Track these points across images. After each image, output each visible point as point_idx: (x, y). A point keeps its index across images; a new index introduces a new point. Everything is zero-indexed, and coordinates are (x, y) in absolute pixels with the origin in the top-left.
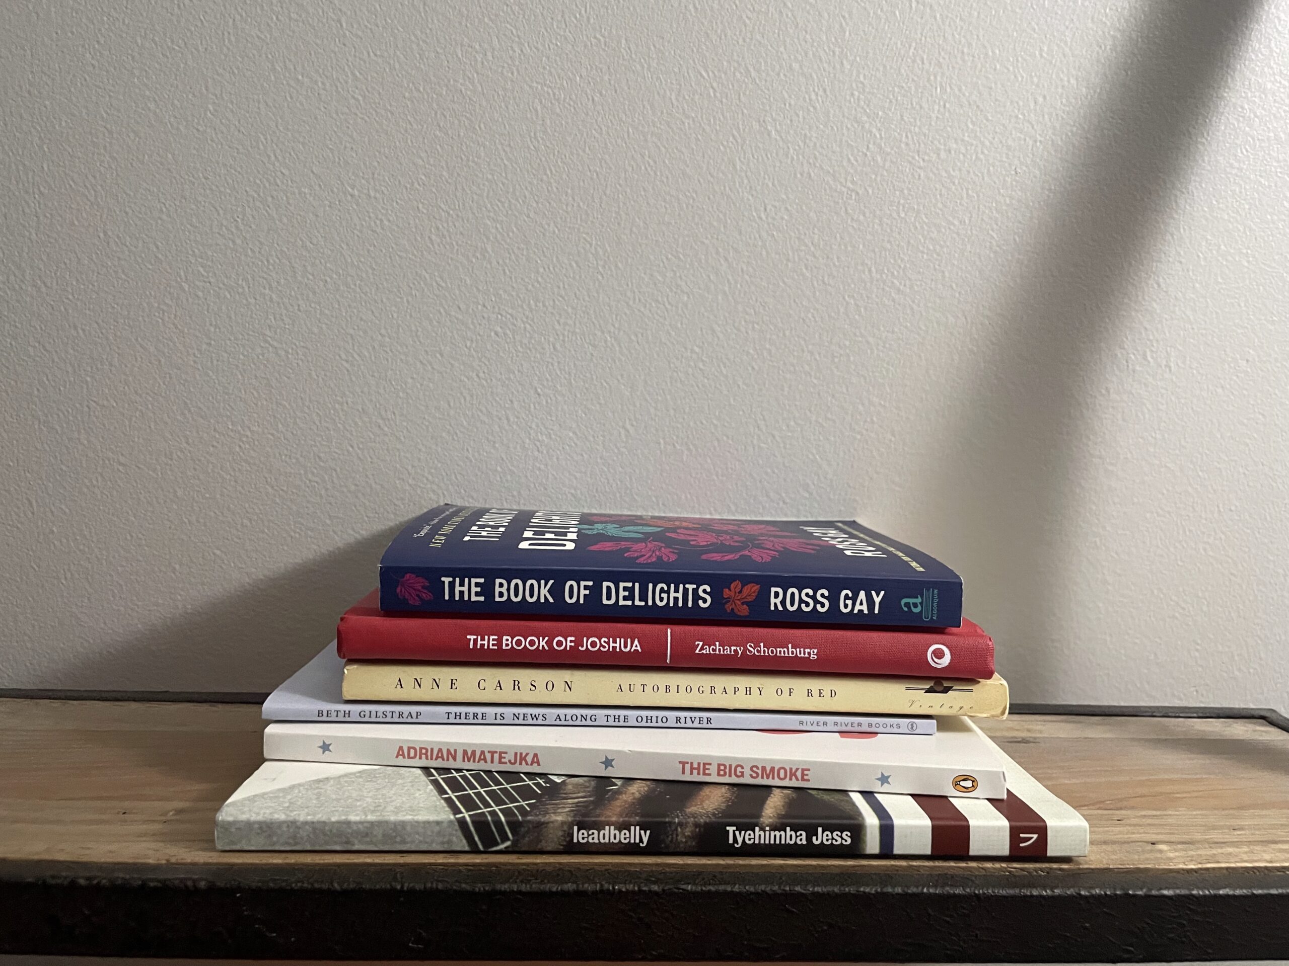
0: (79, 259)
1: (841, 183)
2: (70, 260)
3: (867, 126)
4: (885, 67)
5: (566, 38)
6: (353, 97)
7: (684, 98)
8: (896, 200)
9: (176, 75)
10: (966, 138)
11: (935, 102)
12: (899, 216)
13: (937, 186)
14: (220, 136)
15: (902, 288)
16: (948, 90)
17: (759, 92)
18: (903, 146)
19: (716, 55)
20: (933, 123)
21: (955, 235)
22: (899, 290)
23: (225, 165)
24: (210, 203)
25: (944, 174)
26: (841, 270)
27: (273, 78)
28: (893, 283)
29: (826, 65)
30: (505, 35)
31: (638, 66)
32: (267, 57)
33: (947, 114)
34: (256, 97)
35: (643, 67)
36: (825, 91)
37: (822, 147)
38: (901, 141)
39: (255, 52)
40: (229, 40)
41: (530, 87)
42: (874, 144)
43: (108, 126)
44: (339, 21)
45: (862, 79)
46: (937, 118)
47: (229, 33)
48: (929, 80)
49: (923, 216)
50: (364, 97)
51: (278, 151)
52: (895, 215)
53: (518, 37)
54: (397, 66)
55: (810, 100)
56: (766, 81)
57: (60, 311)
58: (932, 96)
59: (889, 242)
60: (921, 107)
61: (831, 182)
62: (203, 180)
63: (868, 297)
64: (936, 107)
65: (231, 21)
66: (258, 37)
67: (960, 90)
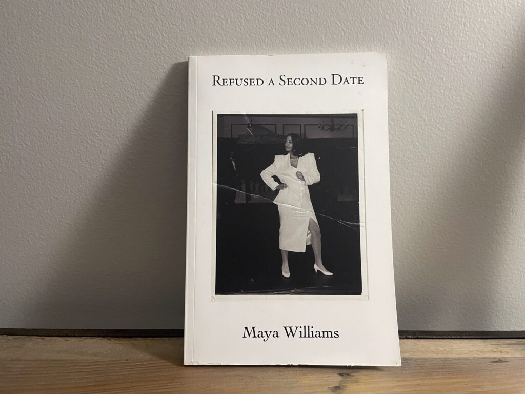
0: (39, 131)
1: (410, 77)
2: (35, 131)
3: (424, 46)
4: (435, 15)
5: (267, 10)
6: (163, 47)
7: (328, 37)
8: (439, 84)
9: (76, 40)
10: (477, 50)
11: (461, 31)
12: (440, 92)
13: (461, 76)
14: (99, 69)
15: (441, 128)
16: (468, 25)
17: (368, 32)
18: (443, 56)
19: (345, 13)
20: (460, 43)
21: (470, 101)
22: (439, 129)
23: (103, 83)
24: (98, 102)
25: (465, 69)
26: (409, 120)
27: (123, 39)
28: (436, 126)
29: (403, 16)
30: (237, 10)
31: (305, 22)
32: (119, 28)
33: (467, 38)
34: (115, 49)
35: (307, 22)
36: (402, 29)
37: (400, 58)
38: (442, 54)
39: (114, 26)
40: (101, 21)
41: (250, 36)
42: (428, 55)
43: (47, 67)
44: (154, 8)
45: (422, 22)
46: (462, 40)
47: (100, 17)
48: (458, 20)
49: (453, 92)
50: (168, 46)
51: (128, 75)
52: (438, 91)
53: (243, 10)
54: (183, 29)
55: (395, 34)
56: (371, 25)
57: (33, 155)
58: (459, 29)
59: (435, 105)
60: (454, 35)
61: (405, 76)
62: (94, 91)
63: (423, 133)
64: (462, 35)
65: (101, 11)
66: (114, 18)
67: (475, 25)
